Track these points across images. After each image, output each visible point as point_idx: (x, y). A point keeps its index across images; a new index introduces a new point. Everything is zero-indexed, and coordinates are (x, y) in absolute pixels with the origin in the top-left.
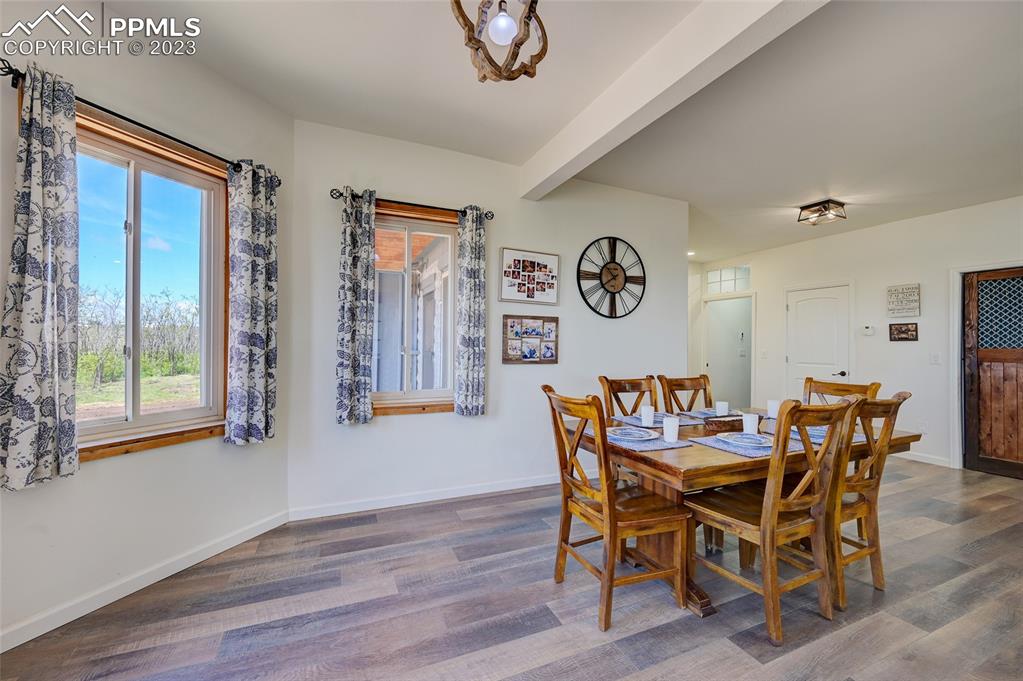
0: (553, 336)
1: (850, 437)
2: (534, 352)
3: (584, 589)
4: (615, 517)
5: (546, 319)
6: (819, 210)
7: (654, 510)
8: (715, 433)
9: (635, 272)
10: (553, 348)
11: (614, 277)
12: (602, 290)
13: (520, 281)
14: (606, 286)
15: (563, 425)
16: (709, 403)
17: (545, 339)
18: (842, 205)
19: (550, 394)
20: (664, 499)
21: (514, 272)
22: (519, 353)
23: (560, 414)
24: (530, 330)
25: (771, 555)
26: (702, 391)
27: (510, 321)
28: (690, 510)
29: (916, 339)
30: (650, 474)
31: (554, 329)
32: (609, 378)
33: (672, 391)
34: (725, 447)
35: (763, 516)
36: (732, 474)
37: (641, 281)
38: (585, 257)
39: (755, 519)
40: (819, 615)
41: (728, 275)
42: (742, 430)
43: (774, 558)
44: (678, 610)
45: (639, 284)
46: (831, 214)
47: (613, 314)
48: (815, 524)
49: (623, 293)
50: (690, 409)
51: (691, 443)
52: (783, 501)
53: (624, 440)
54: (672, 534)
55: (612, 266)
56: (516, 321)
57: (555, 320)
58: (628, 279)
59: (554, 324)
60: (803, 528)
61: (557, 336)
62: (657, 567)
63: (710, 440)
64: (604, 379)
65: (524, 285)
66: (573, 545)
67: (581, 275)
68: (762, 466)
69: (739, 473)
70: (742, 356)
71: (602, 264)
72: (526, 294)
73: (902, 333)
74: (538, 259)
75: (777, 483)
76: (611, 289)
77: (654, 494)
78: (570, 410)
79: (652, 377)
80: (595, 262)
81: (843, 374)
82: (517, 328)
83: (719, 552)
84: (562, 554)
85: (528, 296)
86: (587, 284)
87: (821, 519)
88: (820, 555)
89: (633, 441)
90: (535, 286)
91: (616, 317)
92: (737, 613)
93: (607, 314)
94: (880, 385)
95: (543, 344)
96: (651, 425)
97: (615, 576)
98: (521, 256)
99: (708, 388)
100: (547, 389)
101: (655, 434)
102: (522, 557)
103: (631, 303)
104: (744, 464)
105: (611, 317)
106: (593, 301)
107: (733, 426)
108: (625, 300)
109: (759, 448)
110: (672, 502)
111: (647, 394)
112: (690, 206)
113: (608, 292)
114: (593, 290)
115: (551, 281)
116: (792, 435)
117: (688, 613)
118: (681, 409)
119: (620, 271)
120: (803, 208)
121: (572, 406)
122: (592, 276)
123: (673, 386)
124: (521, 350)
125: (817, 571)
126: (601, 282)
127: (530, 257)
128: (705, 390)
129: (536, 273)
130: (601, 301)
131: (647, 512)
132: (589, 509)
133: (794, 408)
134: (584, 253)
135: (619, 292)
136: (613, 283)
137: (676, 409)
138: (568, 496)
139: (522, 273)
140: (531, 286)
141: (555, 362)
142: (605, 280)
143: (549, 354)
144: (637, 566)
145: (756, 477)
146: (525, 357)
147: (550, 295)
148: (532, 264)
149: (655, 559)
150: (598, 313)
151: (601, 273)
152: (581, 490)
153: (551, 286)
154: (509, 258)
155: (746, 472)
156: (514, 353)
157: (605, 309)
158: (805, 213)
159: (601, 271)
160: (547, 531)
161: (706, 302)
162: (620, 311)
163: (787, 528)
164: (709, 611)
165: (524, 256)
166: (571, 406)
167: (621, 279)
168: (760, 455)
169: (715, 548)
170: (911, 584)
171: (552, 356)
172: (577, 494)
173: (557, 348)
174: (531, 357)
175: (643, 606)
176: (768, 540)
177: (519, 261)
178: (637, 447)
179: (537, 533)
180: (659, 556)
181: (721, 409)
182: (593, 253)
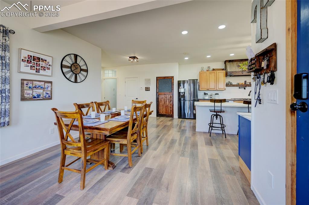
0: (49, 89)
1: (144, 113)
2: (40, 95)
3: (72, 180)
4: (86, 150)
5: (46, 82)
6: (133, 59)
7: (98, 144)
8: (114, 117)
9: (84, 67)
10: (50, 93)
11: (76, 68)
12: (72, 72)
13: (32, 65)
14: (73, 71)
15: (63, 123)
16: (109, 109)
17: (45, 90)
18: (137, 58)
19: (56, 111)
20: (100, 139)
21: (28, 61)
22: (31, 96)
23: (61, 118)
24: (38, 86)
25: (130, 145)
26: (107, 105)
27: (25, 82)
28: (108, 140)
29: (149, 90)
30: (98, 132)
31: (50, 86)
32: (78, 104)
33: (99, 107)
34: (118, 120)
35: (128, 136)
36: (121, 127)
37: (86, 71)
38: (64, 59)
39: (126, 137)
40: (138, 156)
41: (110, 72)
42: (121, 115)
43: (130, 146)
44: (106, 171)
45: (85, 72)
46: (135, 60)
47: (76, 81)
48: (138, 135)
49: (80, 74)
50: (104, 111)
51: (108, 121)
52: (132, 131)
53: (87, 124)
54: (103, 149)
55: (75, 64)
56: (29, 82)
57: (51, 82)
58: (81, 70)
59: (50, 84)
60: (135, 137)
61: (51, 89)
62: (98, 161)
63: (113, 119)
64: (75, 104)
65: (34, 67)
66: (67, 166)
67: (62, 67)
68: (127, 123)
69: (122, 126)
70: (114, 95)
71: (71, 63)
72: (35, 71)
73: (147, 89)
74: (41, 57)
75: (131, 127)
76: (76, 73)
77: (97, 139)
78: (67, 116)
79: (93, 102)
80: (68, 62)
81: (137, 99)
82: (31, 85)
83: (114, 150)
84: (62, 171)
85: (36, 72)
86: (65, 70)
87: (139, 133)
88: (138, 141)
89: (91, 123)
90: (40, 68)
91: (77, 83)
92: (121, 164)
93: (73, 81)
94: (146, 101)
95: (45, 92)
96: (94, 117)
97: (86, 170)
98: (32, 54)
99: (109, 104)
100: (54, 109)
101: (97, 120)
102: (38, 182)
103: (83, 78)
104: (124, 124)
105: (75, 82)
106: (68, 76)
107: (118, 114)
108: (80, 77)
109: (126, 119)
110: (103, 140)
111: (91, 108)
112: (102, 50)
113: (74, 73)
114: (68, 72)
115: (48, 67)
116: (134, 115)
117: (109, 170)
118: (102, 111)
119: (78, 67)
120: (130, 57)
121: (68, 115)
122: (67, 67)
123: (99, 105)
124: (32, 95)
125: (138, 146)
126: (71, 70)
127: (37, 55)
128: (108, 105)
129: (41, 63)
130: (71, 76)
131: (96, 145)
132: (75, 151)
133: (135, 107)
134: (64, 58)
135: (78, 74)
136: (76, 70)
137: (100, 112)
138: (64, 148)
139: (32, 62)
140: (38, 68)
141: (51, 99)
142: (73, 69)
143: (47, 96)
144: (90, 164)
145: (126, 126)
146: (35, 97)
147: (48, 72)
148: (39, 59)
149: (97, 159)
150: (70, 81)
151: (71, 66)
152: (72, 145)
153: (48, 69)
154: (25, 54)
155: (124, 126)
156: (28, 96)
157: (73, 79)
158: (130, 59)
159: (71, 65)
160: (51, 166)
161: (104, 79)
162: (79, 80)
163: (132, 137)
164: (114, 167)
165: (33, 54)
166: (66, 115)
167: (79, 70)
168: (127, 120)
169: (113, 149)
170: (152, 143)
171: (49, 97)
172: (68, 146)
173: (51, 94)
174: (38, 97)
175: (95, 175)
176: (129, 142)
177: (31, 56)
178: (93, 125)
179: (46, 169)
180: (99, 158)
181: (114, 110)
182: (67, 58)
